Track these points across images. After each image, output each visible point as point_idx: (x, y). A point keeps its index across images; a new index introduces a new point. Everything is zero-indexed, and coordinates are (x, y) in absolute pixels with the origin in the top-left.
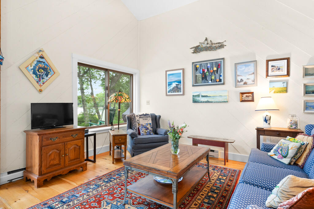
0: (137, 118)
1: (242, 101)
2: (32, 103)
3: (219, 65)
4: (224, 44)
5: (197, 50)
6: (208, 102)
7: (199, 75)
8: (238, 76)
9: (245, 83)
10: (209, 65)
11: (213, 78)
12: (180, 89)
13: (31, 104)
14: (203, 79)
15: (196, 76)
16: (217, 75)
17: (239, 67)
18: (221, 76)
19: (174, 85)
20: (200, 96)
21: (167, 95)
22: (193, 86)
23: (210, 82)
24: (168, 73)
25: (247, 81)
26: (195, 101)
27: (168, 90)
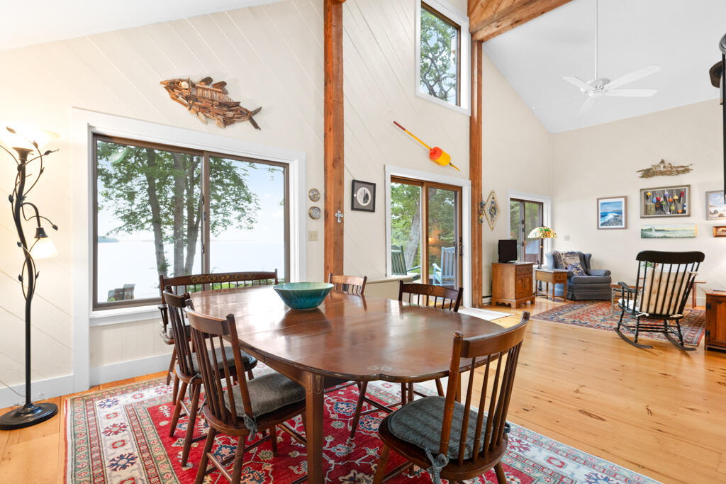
0: (563, 257)
1: (717, 236)
2: (501, 239)
3: (682, 193)
4: (690, 168)
5: (647, 173)
6: (665, 237)
7: (651, 204)
8: (711, 206)
9: (721, 216)
10: (666, 193)
11: (673, 208)
12: (621, 221)
13: (500, 241)
14: (657, 209)
15: (646, 206)
16: (679, 206)
17: (711, 196)
18: (684, 206)
19: (610, 216)
20: (654, 231)
21: (598, 228)
22: (642, 217)
23: (668, 213)
24: (601, 201)
25: (723, 213)
26: (644, 236)
27: (600, 223)
